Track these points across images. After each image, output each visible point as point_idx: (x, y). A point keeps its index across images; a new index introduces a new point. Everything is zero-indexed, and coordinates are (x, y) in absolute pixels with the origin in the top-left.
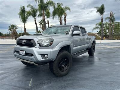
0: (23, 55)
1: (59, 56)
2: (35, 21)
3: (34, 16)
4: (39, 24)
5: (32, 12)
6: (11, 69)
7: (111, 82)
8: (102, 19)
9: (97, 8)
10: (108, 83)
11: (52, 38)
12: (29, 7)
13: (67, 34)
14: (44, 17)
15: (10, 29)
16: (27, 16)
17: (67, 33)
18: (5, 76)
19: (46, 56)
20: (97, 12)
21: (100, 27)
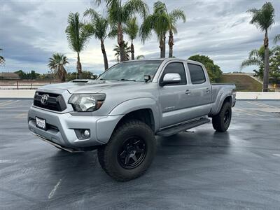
0: (42, 128)
1: (120, 133)
2: (103, 46)
3: (101, 35)
4: (116, 52)
5: (97, 26)
6: (26, 156)
7: (242, 202)
8: (266, 41)
9: (254, 11)
10: (235, 204)
11: (101, 91)
12: (89, 14)
13: (147, 81)
14: (121, 38)
15: (52, 65)
16: (85, 37)
17: (147, 78)
18: (9, 171)
19: (86, 132)
20: (252, 22)
21: (259, 59)
